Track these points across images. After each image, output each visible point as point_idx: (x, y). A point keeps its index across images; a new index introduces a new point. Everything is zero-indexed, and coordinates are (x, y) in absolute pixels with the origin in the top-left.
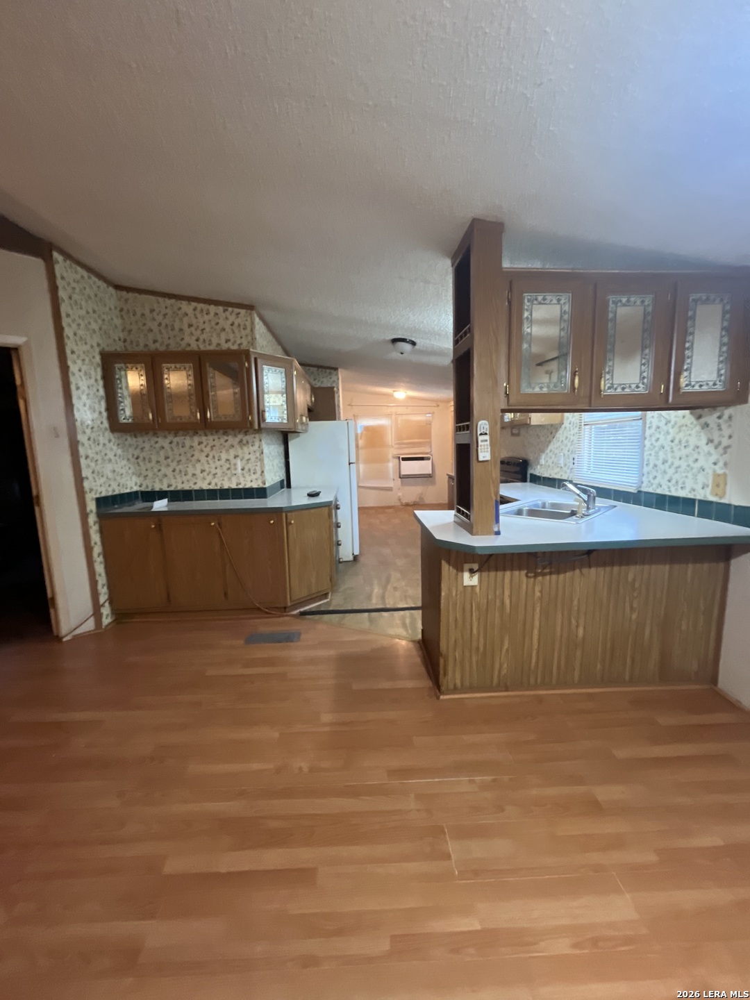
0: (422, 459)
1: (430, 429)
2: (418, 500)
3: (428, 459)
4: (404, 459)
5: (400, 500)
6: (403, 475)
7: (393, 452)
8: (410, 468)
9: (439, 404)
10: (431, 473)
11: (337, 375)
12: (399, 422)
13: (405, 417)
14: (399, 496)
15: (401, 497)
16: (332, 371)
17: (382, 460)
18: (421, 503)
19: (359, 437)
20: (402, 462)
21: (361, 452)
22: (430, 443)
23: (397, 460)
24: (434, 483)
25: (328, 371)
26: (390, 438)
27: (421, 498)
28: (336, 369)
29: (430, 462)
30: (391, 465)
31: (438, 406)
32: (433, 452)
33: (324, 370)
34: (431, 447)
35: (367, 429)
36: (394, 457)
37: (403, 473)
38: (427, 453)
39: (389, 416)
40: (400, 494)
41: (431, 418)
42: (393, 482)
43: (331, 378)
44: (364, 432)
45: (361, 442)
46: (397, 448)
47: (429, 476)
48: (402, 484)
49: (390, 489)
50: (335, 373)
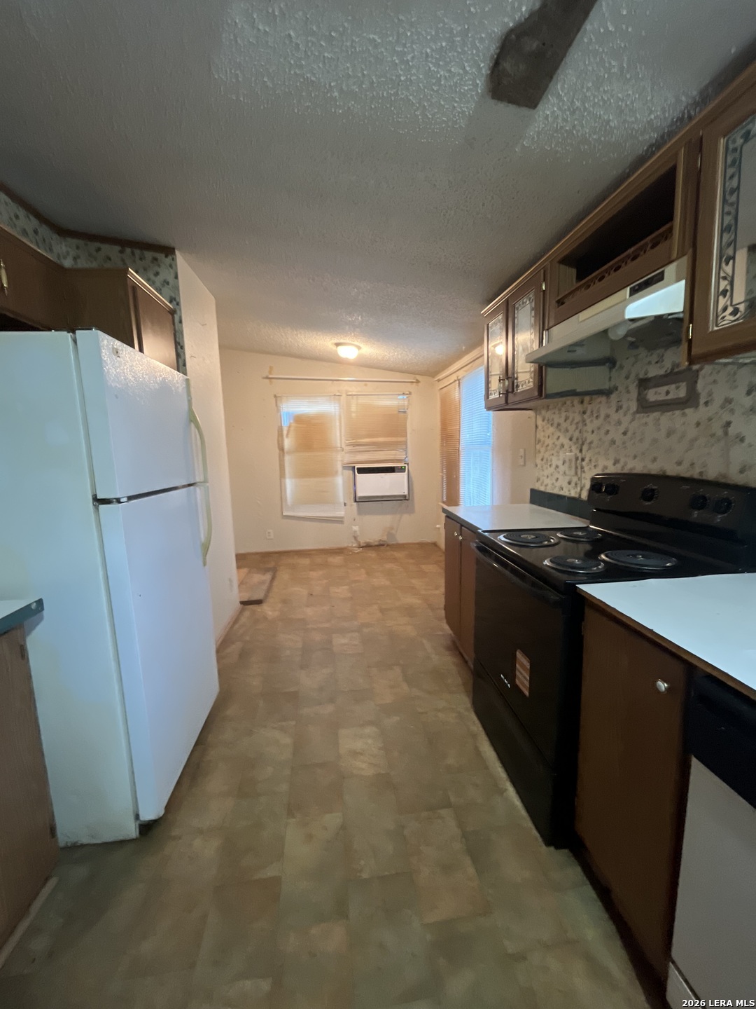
0: (391, 470)
1: (406, 419)
2: (385, 538)
3: (402, 470)
4: (361, 471)
5: (355, 538)
6: (360, 498)
7: (341, 458)
8: (371, 485)
9: (419, 377)
10: (406, 493)
11: (172, 266)
12: (353, 409)
13: (362, 400)
14: (355, 532)
15: (358, 533)
16: (161, 256)
17: (324, 472)
18: (391, 543)
19: (285, 432)
20: (360, 477)
21: (287, 458)
22: (406, 442)
23: (351, 472)
24: (411, 510)
25: (149, 255)
26: (338, 436)
27: (390, 535)
28: (169, 251)
29: (405, 475)
30: (340, 481)
31: (418, 382)
32: (409, 459)
33: (137, 252)
34: (406, 450)
35: (299, 419)
36: (345, 468)
37: (359, 494)
38: (400, 461)
39: (336, 397)
40: (356, 528)
41: (406, 403)
42: (342, 508)
43: (157, 274)
44: (293, 425)
45: (287, 443)
46: (351, 452)
47: (404, 498)
48: (360, 512)
49: (339, 521)
50: (168, 260)
